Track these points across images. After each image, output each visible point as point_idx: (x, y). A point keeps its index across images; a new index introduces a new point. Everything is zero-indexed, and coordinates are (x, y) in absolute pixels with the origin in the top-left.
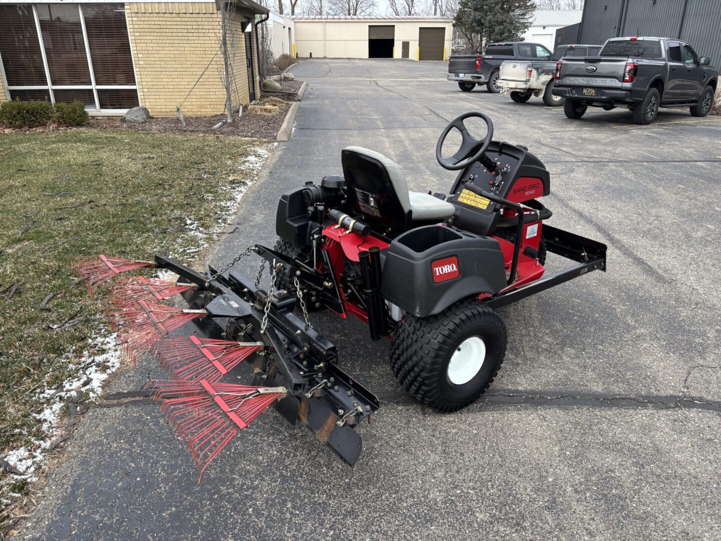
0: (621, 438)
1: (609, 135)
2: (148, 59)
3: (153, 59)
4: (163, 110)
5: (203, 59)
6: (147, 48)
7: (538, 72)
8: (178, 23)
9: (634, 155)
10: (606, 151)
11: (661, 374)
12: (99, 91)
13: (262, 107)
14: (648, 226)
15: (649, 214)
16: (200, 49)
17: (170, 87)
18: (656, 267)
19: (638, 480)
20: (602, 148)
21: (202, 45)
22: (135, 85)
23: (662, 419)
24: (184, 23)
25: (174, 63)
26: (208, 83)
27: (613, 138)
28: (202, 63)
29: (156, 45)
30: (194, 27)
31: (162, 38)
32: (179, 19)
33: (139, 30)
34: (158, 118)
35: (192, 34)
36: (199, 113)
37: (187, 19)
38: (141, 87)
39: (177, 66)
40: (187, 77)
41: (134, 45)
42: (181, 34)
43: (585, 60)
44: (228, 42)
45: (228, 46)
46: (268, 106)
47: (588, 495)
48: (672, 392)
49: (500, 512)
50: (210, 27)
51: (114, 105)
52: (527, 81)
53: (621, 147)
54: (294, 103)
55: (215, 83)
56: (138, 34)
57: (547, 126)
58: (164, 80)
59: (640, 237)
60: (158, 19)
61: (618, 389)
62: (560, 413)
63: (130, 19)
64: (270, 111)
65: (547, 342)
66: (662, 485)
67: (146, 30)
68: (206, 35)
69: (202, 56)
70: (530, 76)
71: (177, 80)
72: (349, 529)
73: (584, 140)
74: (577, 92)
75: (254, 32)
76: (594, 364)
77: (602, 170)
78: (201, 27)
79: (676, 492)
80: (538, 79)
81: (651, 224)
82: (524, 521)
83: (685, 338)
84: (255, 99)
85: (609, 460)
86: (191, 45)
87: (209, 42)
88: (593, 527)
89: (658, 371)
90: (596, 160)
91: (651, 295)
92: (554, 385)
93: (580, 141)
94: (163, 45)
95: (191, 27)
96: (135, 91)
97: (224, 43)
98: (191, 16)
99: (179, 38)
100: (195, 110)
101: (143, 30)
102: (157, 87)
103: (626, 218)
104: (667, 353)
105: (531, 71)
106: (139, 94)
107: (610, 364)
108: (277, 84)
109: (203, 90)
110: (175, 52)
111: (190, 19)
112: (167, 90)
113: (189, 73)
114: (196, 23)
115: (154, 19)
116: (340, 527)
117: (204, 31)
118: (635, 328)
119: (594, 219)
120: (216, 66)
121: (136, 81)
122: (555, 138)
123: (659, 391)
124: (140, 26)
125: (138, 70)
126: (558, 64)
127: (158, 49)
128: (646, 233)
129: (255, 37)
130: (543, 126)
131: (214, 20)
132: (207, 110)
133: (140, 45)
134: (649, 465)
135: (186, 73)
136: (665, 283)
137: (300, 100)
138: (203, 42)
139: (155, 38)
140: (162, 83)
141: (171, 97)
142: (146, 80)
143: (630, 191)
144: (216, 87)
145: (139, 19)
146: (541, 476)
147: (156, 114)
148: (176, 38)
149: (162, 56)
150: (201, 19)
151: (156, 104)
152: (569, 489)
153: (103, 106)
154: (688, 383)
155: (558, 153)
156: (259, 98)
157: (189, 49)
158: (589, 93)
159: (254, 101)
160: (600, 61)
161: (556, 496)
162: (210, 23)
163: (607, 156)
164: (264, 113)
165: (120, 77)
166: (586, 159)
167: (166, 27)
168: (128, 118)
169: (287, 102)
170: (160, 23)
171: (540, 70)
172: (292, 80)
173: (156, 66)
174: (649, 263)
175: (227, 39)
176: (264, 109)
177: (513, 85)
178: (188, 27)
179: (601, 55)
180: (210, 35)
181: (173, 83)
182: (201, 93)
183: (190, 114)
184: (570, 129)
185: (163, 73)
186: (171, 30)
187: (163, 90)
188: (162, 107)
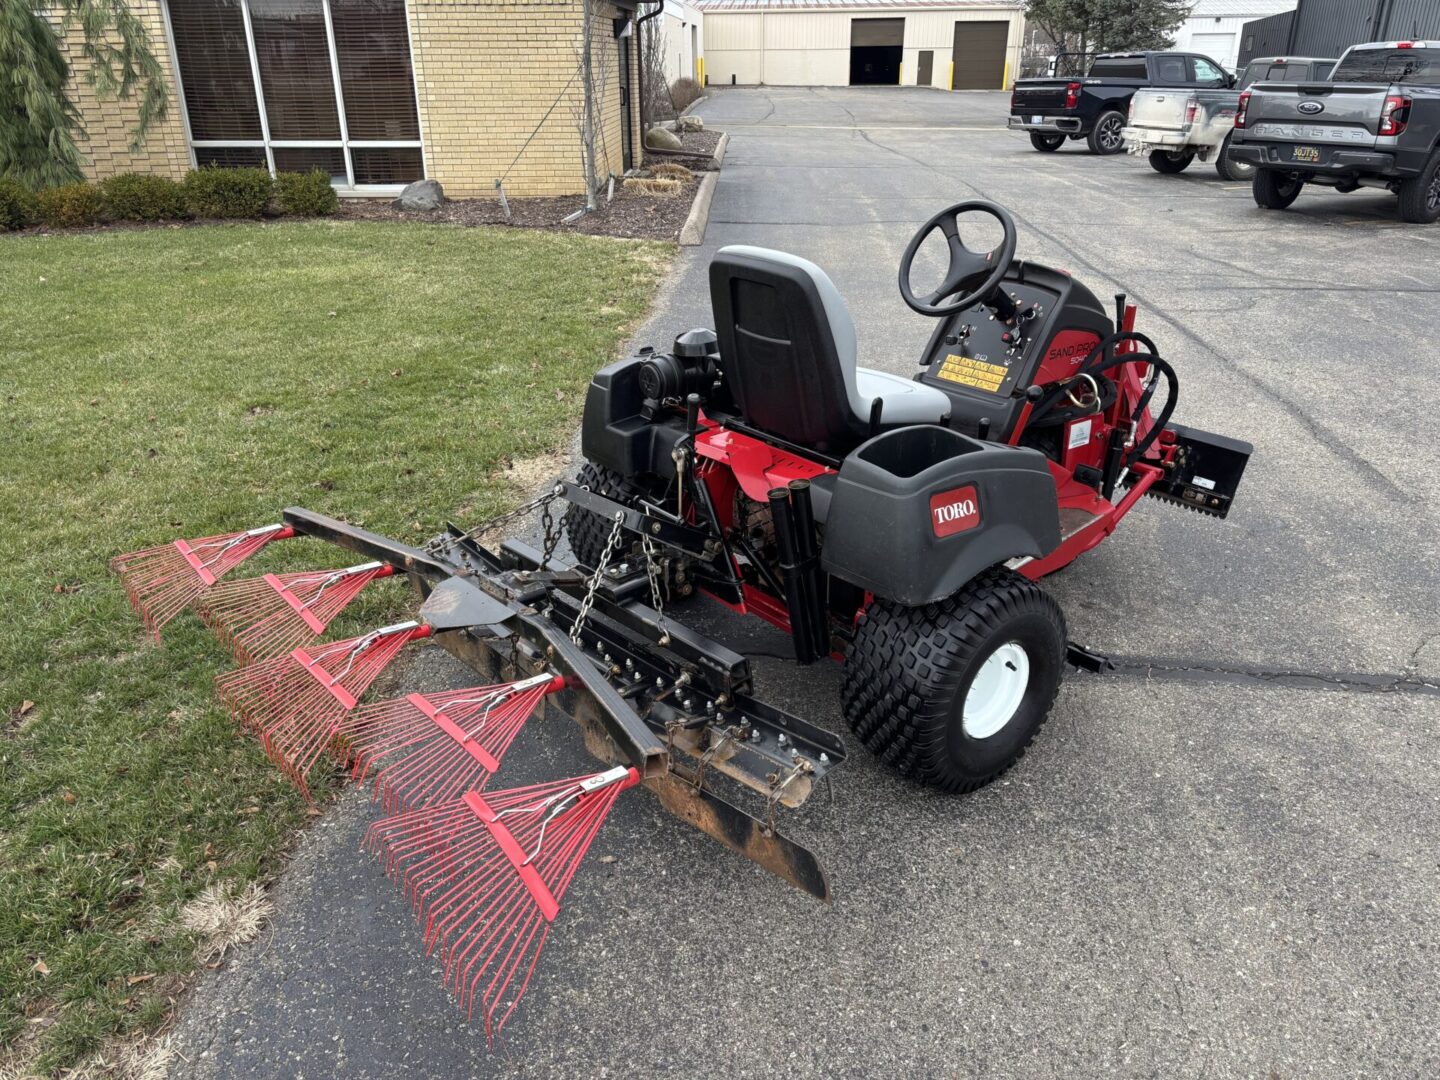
0: (1284, 727)
1: (1334, 239)
2: (443, 91)
3: (452, 91)
4: (467, 186)
5: (543, 91)
6: (443, 71)
7: (1207, 111)
8: (500, 23)
9: (1380, 278)
10: (1325, 269)
11: (1371, 642)
12: (353, 150)
13: (649, 181)
14: (1389, 406)
15: (1396, 386)
16: (538, 71)
17: (481, 142)
18: (1393, 475)
19: (1305, 784)
20: (1318, 263)
21: (542, 65)
22: (418, 139)
23: (1362, 705)
24: (511, 23)
25: (490, 97)
26: (550, 136)
27: (1342, 245)
28: (541, 97)
29: (459, 65)
30: (529, 30)
31: (470, 51)
32: (503, 16)
33: (429, 37)
34: (458, 202)
35: (524, 44)
36: (532, 193)
37: (517, 16)
38: (429, 143)
39: (495, 104)
40: (512, 123)
41: (420, 65)
42: (505, 44)
43: (1299, 90)
44: (593, 58)
45: (593, 64)
46: (662, 181)
47: (1218, 797)
48: (1386, 670)
49: (1073, 811)
50: (558, 30)
51: (379, 176)
52: (1183, 130)
53: (1357, 263)
54: (708, 175)
55: (563, 136)
56: (427, 44)
57: (1208, 221)
58: (471, 130)
59: (1369, 425)
60: (464, 16)
61: (1294, 661)
62: (1185, 690)
63: (414, 16)
64: (665, 190)
65: (1170, 587)
66: (1347, 793)
67: (443, 37)
68: (550, 44)
69: (541, 84)
70: (1192, 120)
71: (494, 130)
72: (834, 818)
73: (1283, 248)
74: (1280, 155)
75: (635, 37)
76: (1254, 622)
77: (1312, 304)
78: (543, 30)
79: (1368, 803)
80: (1207, 125)
81: (1396, 402)
82: (1109, 824)
83: (1426, 589)
84: (631, 167)
85: (1260, 754)
86: (523, 65)
87: (556, 58)
88: (1221, 838)
89: (1368, 638)
90: (1302, 285)
91: (1375, 522)
92: (1178, 650)
93: (1272, 249)
94: (471, 65)
95: (523, 30)
96: (418, 150)
97: (587, 60)
98: (525, 9)
99: (502, 51)
100: (525, 186)
101: (437, 37)
102: (459, 143)
103: (1348, 391)
104: (1390, 611)
105: (1194, 110)
106: (425, 156)
107: (1282, 625)
108: (675, 138)
109: (541, 148)
110: (494, 78)
111: (523, 16)
112: (476, 149)
113: (515, 117)
114: (533, 23)
115: (458, 16)
116: (820, 815)
117: (546, 37)
118: (1336, 571)
119: (1284, 392)
120: (569, 104)
121: (421, 131)
122: (1222, 244)
123: (1363, 666)
124: (432, 30)
125: (425, 111)
126: (1243, 98)
127: (462, 71)
128: (1381, 419)
129: (635, 47)
130: (1201, 220)
131: (567, 16)
132: (547, 186)
133: (431, 65)
134: (1328, 765)
135: (511, 117)
136: (1405, 502)
137: (717, 169)
138: (545, 58)
139: (458, 51)
140: (467, 136)
141: (482, 161)
142: (439, 130)
143: (1363, 343)
144: (565, 142)
145: (431, 16)
146: (1142, 771)
147: (453, 193)
148: (497, 51)
149: (470, 85)
150: (542, 16)
151: (454, 174)
152: (1187, 789)
153: (360, 179)
154: (1418, 657)
155: (1226, 271)
156: (639, 164)
157: (518, 71)
158: (1303, 156)
159: (630, 171)
160: (1330, 90)
161: (1163, 796)
162: (559, 23)
163: (1326, 277)
164: (654, 193)
165: (392, 125)
166: (1282, 284)
167: (478, 30)
168: (406, 200)
169: (694, 173)
170: (468, 23)
171: (1212, 109)
172: (699, 130)
173: (457, 105)
174: (1379, 469)
175: (592, 51)
176: (655, 186)
177: (1154, 137)
178: (518, 30)
179: (1335, 79)
180: (557, 44)
181: (487, 136)
182: (538, 154)
183: (515, 194)
184: (1257, 226)
185: (469, 117)
186: (488, 37)
187: (469, 149)
188: (464, 180)
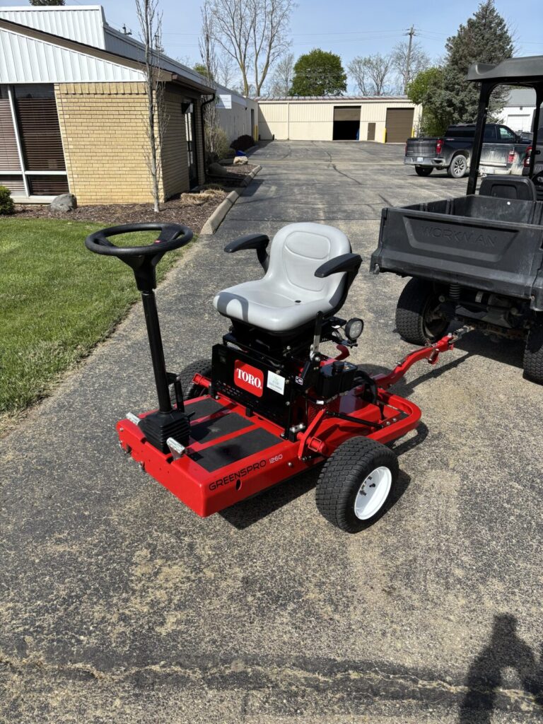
2: (78, 143)
3: (83, 143)
4: (93, 197)
5: (135, 143)
6: (77, 132)
8: (109, 104)
12: (28, 177)
13: (195, 195)
16: (132, 132)
17: (100, 172)
22: (65, 170)
24: (115, 105)
25: (105, 147)
29: (86, 128)
30: (125, 109)
31: (92, 120)
32: (110, 100)
33: (68, 112)
34: (83, 207)
35: (123, 117)
36: (130, 201)
37: (118, 100)
38: (71, 172)
39: (107, 151)
40: (117, 162)
41: (64, 128)
42: (112, 117)
46: (203, 194)
50: (142, 108)
51: (44, 192)
54: (234, 191)
56: (68, 116)
58: (94, 165)
60: (88, 100)
63: (60, 100)
67: (76, 112)
68: (137, 117)
69: (133, 140)
71: (107, 165)
78: (133, 109)
86: (123, 128)
87: (141, 125)
94: (93, 128)
95: (122, 109)
96: (65, 177)
98: (123, 96)
99: (110, 121)
100: (126, 197)
101: (72, 112)
102: (87, 172)
106: (69, 180)
110: (106, 136)
111: (121, 100)
112: (97, 176)
113: (119, 158)
114: (127, 105)
115: (84, 100)
117: (135, 113)
121: (66, 166)
124: (70, 108)
125: (68, 154)
127: (88, 132)
133: (70, 128)
135: (117, 158)
138: (135, 125)
139: (85, 120)
140: (92, 169)
141: (101, 183)
142: (76, 165)
145: (69, 100)
148: (107, 120)
149: (93, 139)
150: (132, 100)
151: (84, 191)
153: (31, 192)
157: (120, 132)
162: (142, 104)
164: (197, 202)
165: (51, 162)
167: (96, 108)
168: (54, 206)
170: (90, 104)
173: (85, 150)
176: (198, 198)
178: (119, 109)
180: (142, 117)
181: (103, 169)
182: (133, 180)
185: (93, 158)
186: (102, 112)
187: (94, 176)
188: (92, 194)
